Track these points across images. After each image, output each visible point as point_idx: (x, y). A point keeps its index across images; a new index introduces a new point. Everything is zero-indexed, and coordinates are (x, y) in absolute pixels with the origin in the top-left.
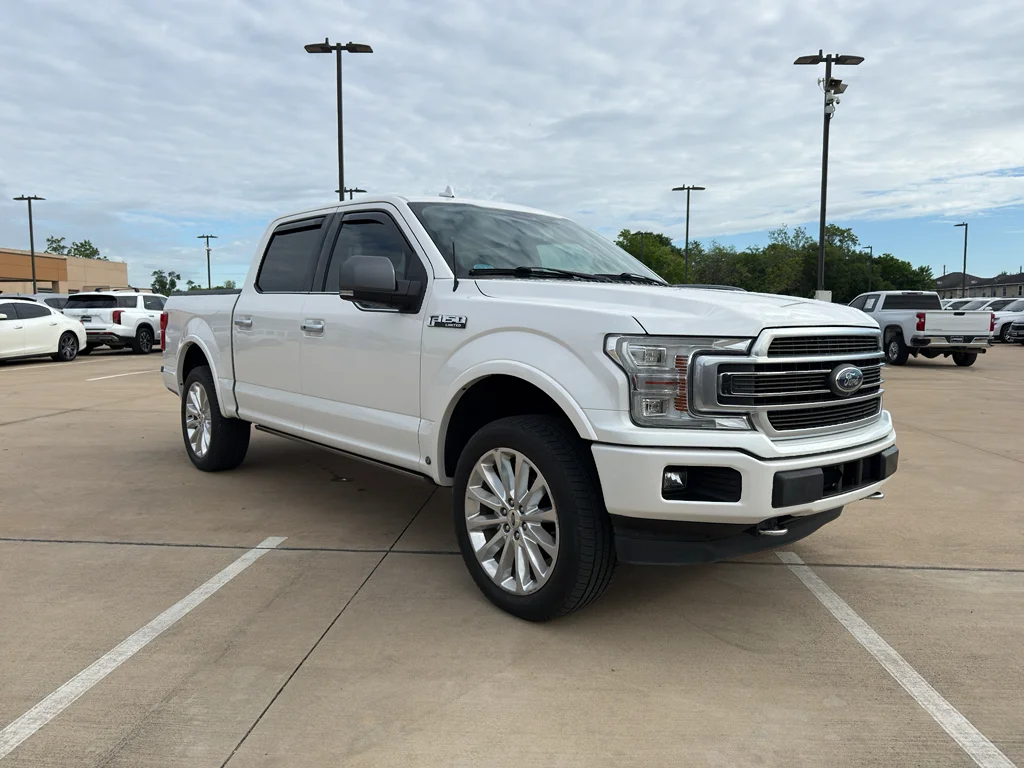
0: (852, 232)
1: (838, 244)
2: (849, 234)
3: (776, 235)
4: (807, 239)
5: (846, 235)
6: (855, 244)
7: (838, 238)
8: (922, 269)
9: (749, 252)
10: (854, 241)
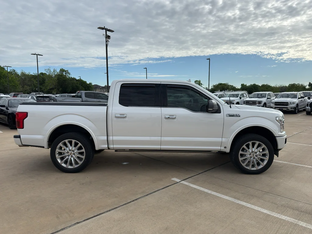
0: (69, 71)
1: (65, 74)
2: (68, 72)
3: (47, 70)
4: (57, 72)
5: (67, 72)
6: (70, 75)
7: (64, 73)
8: (90, 83)
9: (33, 74)
10: (69, 74)
